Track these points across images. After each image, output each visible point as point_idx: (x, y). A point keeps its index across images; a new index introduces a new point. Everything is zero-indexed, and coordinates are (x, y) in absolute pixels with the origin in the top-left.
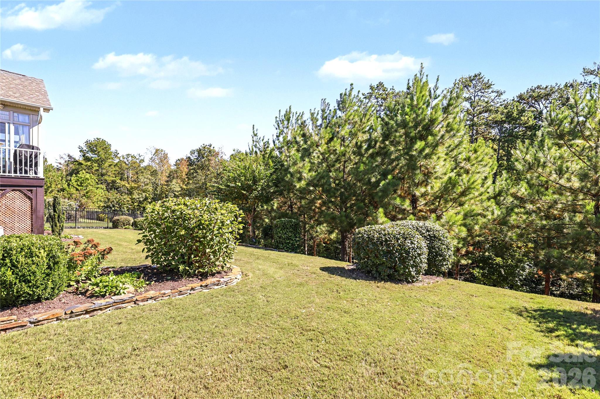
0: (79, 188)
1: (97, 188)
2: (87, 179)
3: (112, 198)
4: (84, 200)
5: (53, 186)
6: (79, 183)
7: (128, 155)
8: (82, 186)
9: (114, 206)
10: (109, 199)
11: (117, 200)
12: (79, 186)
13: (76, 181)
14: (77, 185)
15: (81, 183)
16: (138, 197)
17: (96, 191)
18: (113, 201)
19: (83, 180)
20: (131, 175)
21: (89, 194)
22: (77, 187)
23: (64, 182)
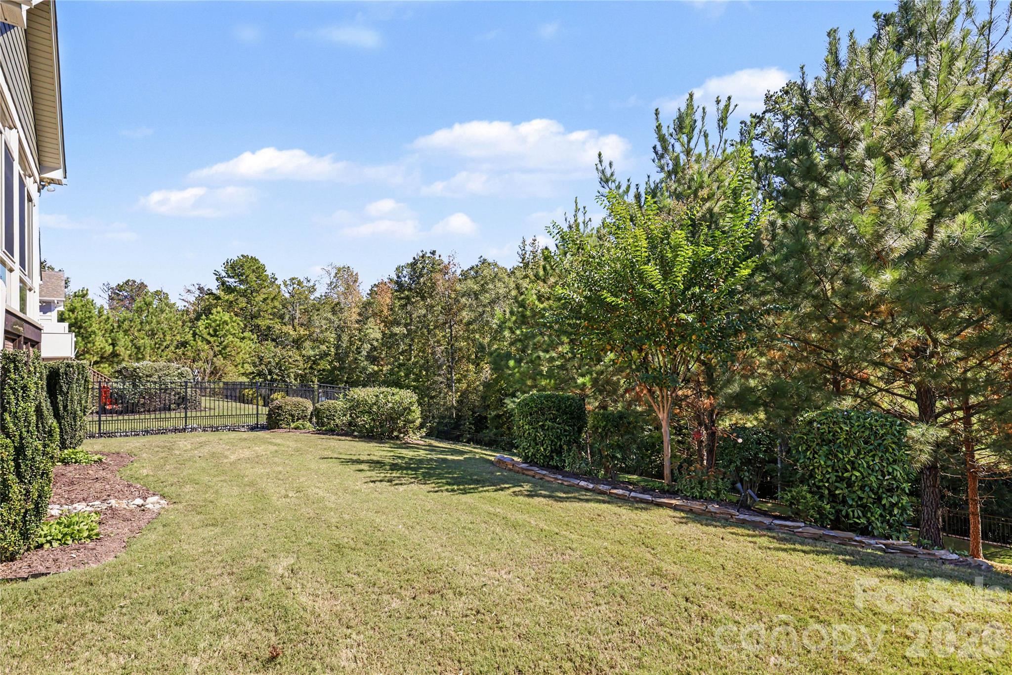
0: (212, 339)
1: (243, 338)
2: (226, 323)
3: (267, 356)
4: (219, 361)
5: (168, 338)
6: (211, 332)
7: (293, 279)
8: (217, 336)
9: (270, 373)
10: (261, 359)
11: (277, 360)
12: (212, 336)
13: (206, 328)
14: (209, 334)
15: (215, 331)
16: (313, 353)
17: (239, 344)
18: (270, 362)
19: (219, 325)
20: (298, 315)
21: (228, 349)
22: (208, 338)
23: (187, 330)
